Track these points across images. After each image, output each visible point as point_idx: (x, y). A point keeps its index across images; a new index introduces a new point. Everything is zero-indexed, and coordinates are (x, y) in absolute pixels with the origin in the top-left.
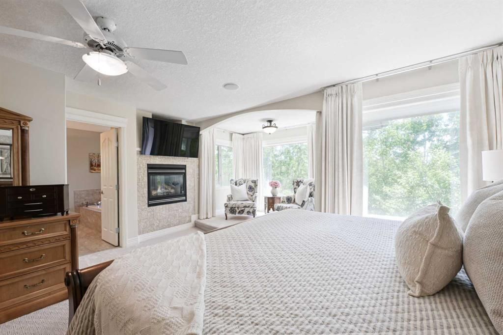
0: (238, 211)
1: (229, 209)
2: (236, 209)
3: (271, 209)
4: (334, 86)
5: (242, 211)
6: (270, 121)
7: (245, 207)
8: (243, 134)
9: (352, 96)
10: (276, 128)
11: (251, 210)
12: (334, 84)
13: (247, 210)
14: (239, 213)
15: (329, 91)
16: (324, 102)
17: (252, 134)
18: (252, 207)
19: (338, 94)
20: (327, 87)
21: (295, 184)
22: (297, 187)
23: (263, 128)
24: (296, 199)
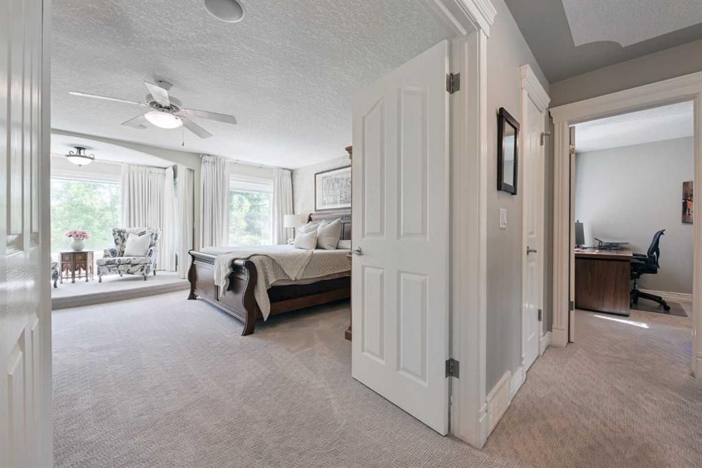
3: (80, 269)
4: (208, 155)
6: (80, 149)
9: (224, 169)
10: (91, 160)
15: (207, 158)
16: (203, 165)
19: (214, 163)
20: (204, 155)
21: (117, 234)
22: (119, 238)
23: (68, 156)
24: (127, 251)
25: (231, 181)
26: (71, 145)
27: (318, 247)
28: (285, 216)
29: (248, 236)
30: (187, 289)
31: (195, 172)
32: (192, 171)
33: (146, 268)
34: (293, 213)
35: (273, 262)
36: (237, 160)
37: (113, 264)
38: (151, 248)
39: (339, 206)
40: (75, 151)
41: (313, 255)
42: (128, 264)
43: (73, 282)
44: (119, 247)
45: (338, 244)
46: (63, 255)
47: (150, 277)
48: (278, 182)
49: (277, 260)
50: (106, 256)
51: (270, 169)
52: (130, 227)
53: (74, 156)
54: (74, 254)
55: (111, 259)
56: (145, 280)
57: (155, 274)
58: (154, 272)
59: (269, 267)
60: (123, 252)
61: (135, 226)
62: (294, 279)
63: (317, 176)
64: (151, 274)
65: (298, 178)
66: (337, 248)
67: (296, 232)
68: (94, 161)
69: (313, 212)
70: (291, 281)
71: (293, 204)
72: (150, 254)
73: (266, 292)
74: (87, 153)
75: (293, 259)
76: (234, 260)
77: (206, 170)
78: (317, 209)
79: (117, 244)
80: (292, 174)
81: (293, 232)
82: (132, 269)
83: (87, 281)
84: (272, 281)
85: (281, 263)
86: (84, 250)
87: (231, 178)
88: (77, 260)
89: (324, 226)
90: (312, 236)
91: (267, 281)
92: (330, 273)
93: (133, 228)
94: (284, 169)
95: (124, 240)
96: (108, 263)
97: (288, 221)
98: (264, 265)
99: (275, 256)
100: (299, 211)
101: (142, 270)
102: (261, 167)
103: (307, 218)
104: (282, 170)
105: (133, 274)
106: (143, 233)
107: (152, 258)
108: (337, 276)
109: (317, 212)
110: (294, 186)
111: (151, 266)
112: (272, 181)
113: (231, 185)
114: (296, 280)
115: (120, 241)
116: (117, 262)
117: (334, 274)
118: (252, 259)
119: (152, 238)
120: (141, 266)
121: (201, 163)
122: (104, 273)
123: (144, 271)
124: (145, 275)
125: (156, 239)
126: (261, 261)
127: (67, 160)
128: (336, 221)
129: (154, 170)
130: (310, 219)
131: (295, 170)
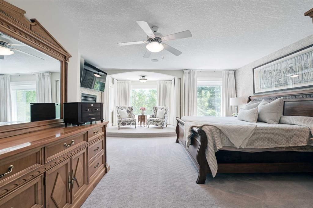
0: (127, 124)
1: (121, 123)
2: (126, 122)
3: (143, 122)
4: (187, 70)
5: (129, 123)
6: (143, 76)
7: (131, 121)
8: (117, 80)
10: (146, 80)
11: (134, 123)
12: (188, 69)
13: (132, 122)
14: (128, 124)
15: (186, 71)
16: (184, 75)
17: (124, 81)
18: (135, 121)
19: (189, 73)
20: (185, 70)
21: (154, 109)
22: (155, 110)
23: (140, 80)
24: (157, 116)
25: (198, 81)
26: (140, 76)
27: (259, 120)
28: (231, 99)
29: (210, 110)
30: (176, 136)
31: (181, 79)
32: (180, 79)
33: (162, 124)
34: (236, 97)
35: (221, 131)
36: (201, 70)
37: (152, 121)
38: (165, 115)
39: (274, 89)
40: (142, 77)
41: (256, 129)
42: (157, 121)
43: (141, 127)
44: (155, 114)
45: (280, 119)
46: (139, 116)
47: (164, 127)
48: (225, 78)
49: (223, 131)
50: (150, 118)
51: (221, 71)
52: (159, 106)
53: (142, 79)
54: (141, 116)
55: (151, 119)
56: (162, 129)
57: (167, 126)
58: (167, 125)
59: (216, 136)
60: (156, 116)
61: (161, 105)
62: (238, 147)
63: (254, 70)
64: (165, 126)
65: (239, 75)
66: (280, 123)
67: (239, 108)
68: (147, 81)
69: (252, 94)
70: (236, 148)
71: (236, 91)
72: (164, 118)
73: (214, 155)
74: (145, 78)
75: (238, 131)
76: (192, 127)
77: (185, 77)
78: (255, 92)
79: (154, 113)
80: (235, 73)
81: (236, 109)
82: (158, 124)
83: (145, 127)
84: (219, 147)
85: (227, 133)
86: (145, 115)
87: (198, 80)
88: (142, 118)
89: (264, 104)
90: (253, 112)
91: (215, 146)
92: (276, 147)
93: (160, 106)
94: (229, 70)
95: (157, 111)
96: (151, 120)
97: (232, 102)
98: (213, 133)
99: (222, 127)
100: (240, 94)
101: (161, 124)
102: (215, 72)
103: (247, 99)
104: (228, 71)
105: (158, 126)
106: (163, 108)
107: (165, 119)
108: (284, 150)
109: (256, 95)
110: (237, 80)
111: (165, 123)
112: (222, 78)
113: (198, 84)
114: (240, 148)
115: (155, 112)
116: (153, 120)
117: (280, 148)
118: (204, 129)
119: (165, 110)
120: (161, 122)
121: (183, 74)
122: (149, 124)
123: (162, 125)
124: (162, 127)
125: (167, 111)
126: (211, 130)
127: (140, 81)
128: (278, 100)
129: (167, 82)
130: (249, 100)
131: (237, 70)
